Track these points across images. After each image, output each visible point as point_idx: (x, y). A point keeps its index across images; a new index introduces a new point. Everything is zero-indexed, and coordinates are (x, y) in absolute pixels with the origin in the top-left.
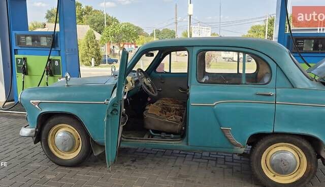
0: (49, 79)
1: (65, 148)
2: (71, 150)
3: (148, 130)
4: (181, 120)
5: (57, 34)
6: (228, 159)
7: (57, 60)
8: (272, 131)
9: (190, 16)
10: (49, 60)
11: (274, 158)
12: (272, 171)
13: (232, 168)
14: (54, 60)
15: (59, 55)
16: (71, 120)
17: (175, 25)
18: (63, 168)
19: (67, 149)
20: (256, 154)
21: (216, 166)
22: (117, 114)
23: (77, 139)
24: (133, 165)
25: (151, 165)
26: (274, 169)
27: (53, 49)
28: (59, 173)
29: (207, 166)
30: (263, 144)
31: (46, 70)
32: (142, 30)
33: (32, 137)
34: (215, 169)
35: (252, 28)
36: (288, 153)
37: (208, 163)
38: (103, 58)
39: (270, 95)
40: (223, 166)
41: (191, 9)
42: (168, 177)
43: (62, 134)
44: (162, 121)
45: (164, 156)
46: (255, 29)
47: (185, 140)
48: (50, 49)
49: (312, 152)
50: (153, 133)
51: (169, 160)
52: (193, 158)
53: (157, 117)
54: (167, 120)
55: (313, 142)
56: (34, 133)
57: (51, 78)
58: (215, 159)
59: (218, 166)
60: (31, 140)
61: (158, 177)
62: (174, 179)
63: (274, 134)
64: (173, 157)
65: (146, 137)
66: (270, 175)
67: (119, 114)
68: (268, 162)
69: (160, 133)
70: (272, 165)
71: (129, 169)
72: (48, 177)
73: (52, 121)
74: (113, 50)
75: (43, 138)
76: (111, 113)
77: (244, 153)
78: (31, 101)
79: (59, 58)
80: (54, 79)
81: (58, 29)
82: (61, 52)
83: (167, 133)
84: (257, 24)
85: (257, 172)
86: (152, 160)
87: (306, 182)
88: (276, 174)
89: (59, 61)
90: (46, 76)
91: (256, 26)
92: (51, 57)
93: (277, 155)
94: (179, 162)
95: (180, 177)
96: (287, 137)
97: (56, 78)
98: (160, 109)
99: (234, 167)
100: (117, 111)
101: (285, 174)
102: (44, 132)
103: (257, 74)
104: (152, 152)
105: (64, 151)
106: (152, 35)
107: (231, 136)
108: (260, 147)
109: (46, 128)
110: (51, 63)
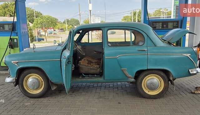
0: (11, 51)
1: (34, 87)
2: (38, 88)
3: (81, 74)
4: (100, 67)
5: (15, 23)
6: (123, 87)
7: (15, 39)
8: (146, 69)
9: (90, 11)
10: (10, 39)
11: (148, 82)
12: (148, 89)
13: (127, 91)
14: (14, 39)
15: (17, 36)
16: (37, 71)
17: (79, 16)
18: (34, 99)
19: (35, 88)
20: (139, 81)
21: (118, 91)
22: (70, 64)
23: (41, 82)
24: (73, 94)
25: (83, 93)
26: (148, 88)
27: (13, 32)
28: (32, 102)
29: (113, 91)
30: (142, 76)
31: (9, 45)
32: (57, 19)
33: (13, 83)
34: (118, 92)
35: (124, 17)
36: (154, 79)
37: (113, 90)
38: (35, 38)
39: (145, 51)
40: (122, 90)
41: (90, 7)
42: (94, 98)
43: (31, 79)
44: (89, 68)
45: (89, 89)
46: (125, 18)
47: (103, 77)
48: (11, 32)
49: (166, 78)
50: (84, 75)
51: (93, 90)
52: (105, 88)
53: (87, 66)
54: (92, 68)
55: (166, 72)
56: (15, 80)
57: (12, 50)
58: (117, 87)
59: (119, 90)
60: (13, 85)
61: (88, 98)
62: (98, 98)
63: (148, 70)
64: (94, 89)
65: (81, 77)
66: (146, 91)
67: (71, 63)
68: (145, 85)
69: (89, 75)
70: (147, 86)
71: (72, 96)
72: (26, 104)
73: (25, 72)
74: (40, 33)
75: (20, 82)
76: (68, 63)
77: (133, 82)
78: (12, 62)
79: (17, 37)
80: (14, 50)
81: (15, 20)
82: (18, 34)
83: (92, 74)
84: (127, 15)
85: (140, 90)
86: (83, 91)
87: (164, 93)
88: (150, 90)
89: (17, 39)
90: (9, 49)
91: (126, 16)
92: (11, 37)
93: (150, 81)
94: (98, 90)
95: (100, 97)
96: (154, 71)
97: (15, 50)
98: (87, 62)
99: (127, 90)
100: (70, 62)
101: (154, 90)
102: (20, 79)
103: (135, 41)
104: (82, 87)
105: (34, 89)
106: (64, 22)
107: (126, 73)
108: (141, 77)
109: (21, 77)
110: (11, 40)
